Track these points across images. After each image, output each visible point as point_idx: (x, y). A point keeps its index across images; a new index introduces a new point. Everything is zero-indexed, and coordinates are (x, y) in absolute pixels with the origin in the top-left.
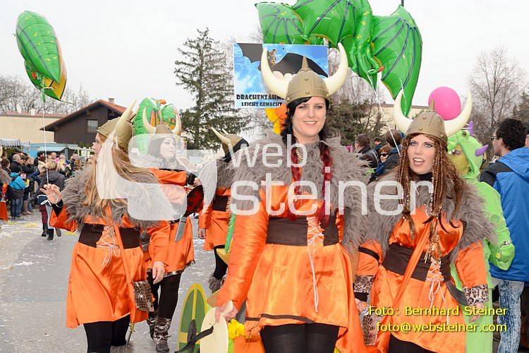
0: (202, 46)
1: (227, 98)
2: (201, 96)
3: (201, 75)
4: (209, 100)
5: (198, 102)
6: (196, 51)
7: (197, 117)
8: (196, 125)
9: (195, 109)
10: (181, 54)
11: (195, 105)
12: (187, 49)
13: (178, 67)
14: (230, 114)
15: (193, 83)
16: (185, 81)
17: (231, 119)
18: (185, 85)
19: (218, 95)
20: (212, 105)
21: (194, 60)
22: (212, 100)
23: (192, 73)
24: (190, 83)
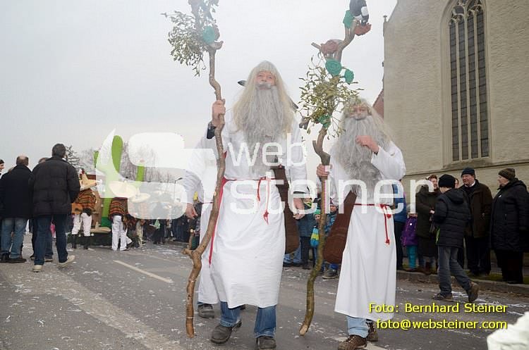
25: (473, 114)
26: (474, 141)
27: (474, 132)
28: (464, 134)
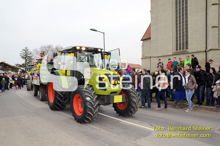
0: (26, 50)
1: (32, 61)
2: (26, 61)
4: (28, 62)
6: (25, 51)
7: (26, 65)
9: (25, 63)
10: (21, 52)
11: (25, 62)
12: (23, 51)
13: (21, 55)
15: (25, 58)
18: (23, 58)
19: (30, 60)
21: (24, 53)
22: (28, 61)
23: (24, 56)
24: (24, 58)
25: (183, 33)
26: (183, 43)
27: (183, 39)
28: (180, 40)
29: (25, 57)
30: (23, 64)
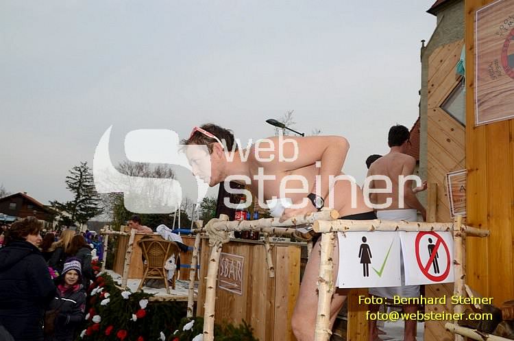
0: (82, 170)
1: (93, 198)
2: (78, 196)
3: (80, 185)
4: (82, 198)
5: (77, 199)
6: (79, 173)
7: (75, 205)
8: (74, 210)
9: (74, 201)
10: (70, 173)
12: (74, 171)
13: (68, 179)
14: (93, 206)
15: (76, 188)
16: (70, 187)
17: (93, 208)
18: (71, 189)
19: (88, 195)
20: (83, 200)
21: (77, 176)
22: (84, 198)
23: (75, 183)
24: (73, 188)
29: (77, 186)
30: (69, 204)
